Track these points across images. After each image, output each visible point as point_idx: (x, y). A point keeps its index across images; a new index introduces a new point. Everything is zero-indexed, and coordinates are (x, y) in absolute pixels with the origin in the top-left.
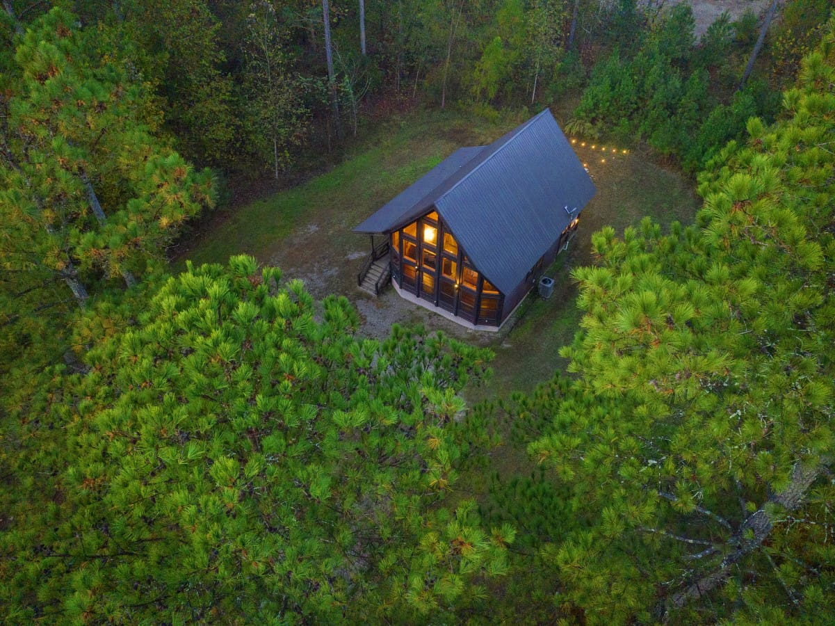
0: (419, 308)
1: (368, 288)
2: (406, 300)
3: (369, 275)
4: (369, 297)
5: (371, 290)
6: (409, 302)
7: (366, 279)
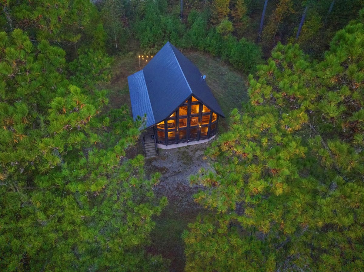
0: (179, 148)
1: (151, 156)
2: (170, 149)
3: (147, 150)
4: (155, 159)
5: (152, 155)
6: (172, 149)
7: (147, 152)
